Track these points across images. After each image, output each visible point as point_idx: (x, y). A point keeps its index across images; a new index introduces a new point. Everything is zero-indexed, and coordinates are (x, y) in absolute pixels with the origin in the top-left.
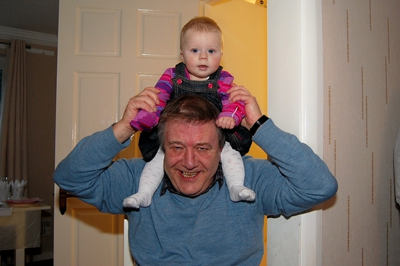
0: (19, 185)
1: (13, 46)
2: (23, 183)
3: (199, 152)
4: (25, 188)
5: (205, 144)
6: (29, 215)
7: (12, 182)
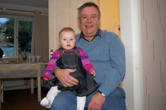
0: (38, 57)
1: (35, 13)
2: (40, 56)
3: (92, 18)
4: (40, 58)
5: (94, 14)
6: (42, 66)
7: (36, 56)
